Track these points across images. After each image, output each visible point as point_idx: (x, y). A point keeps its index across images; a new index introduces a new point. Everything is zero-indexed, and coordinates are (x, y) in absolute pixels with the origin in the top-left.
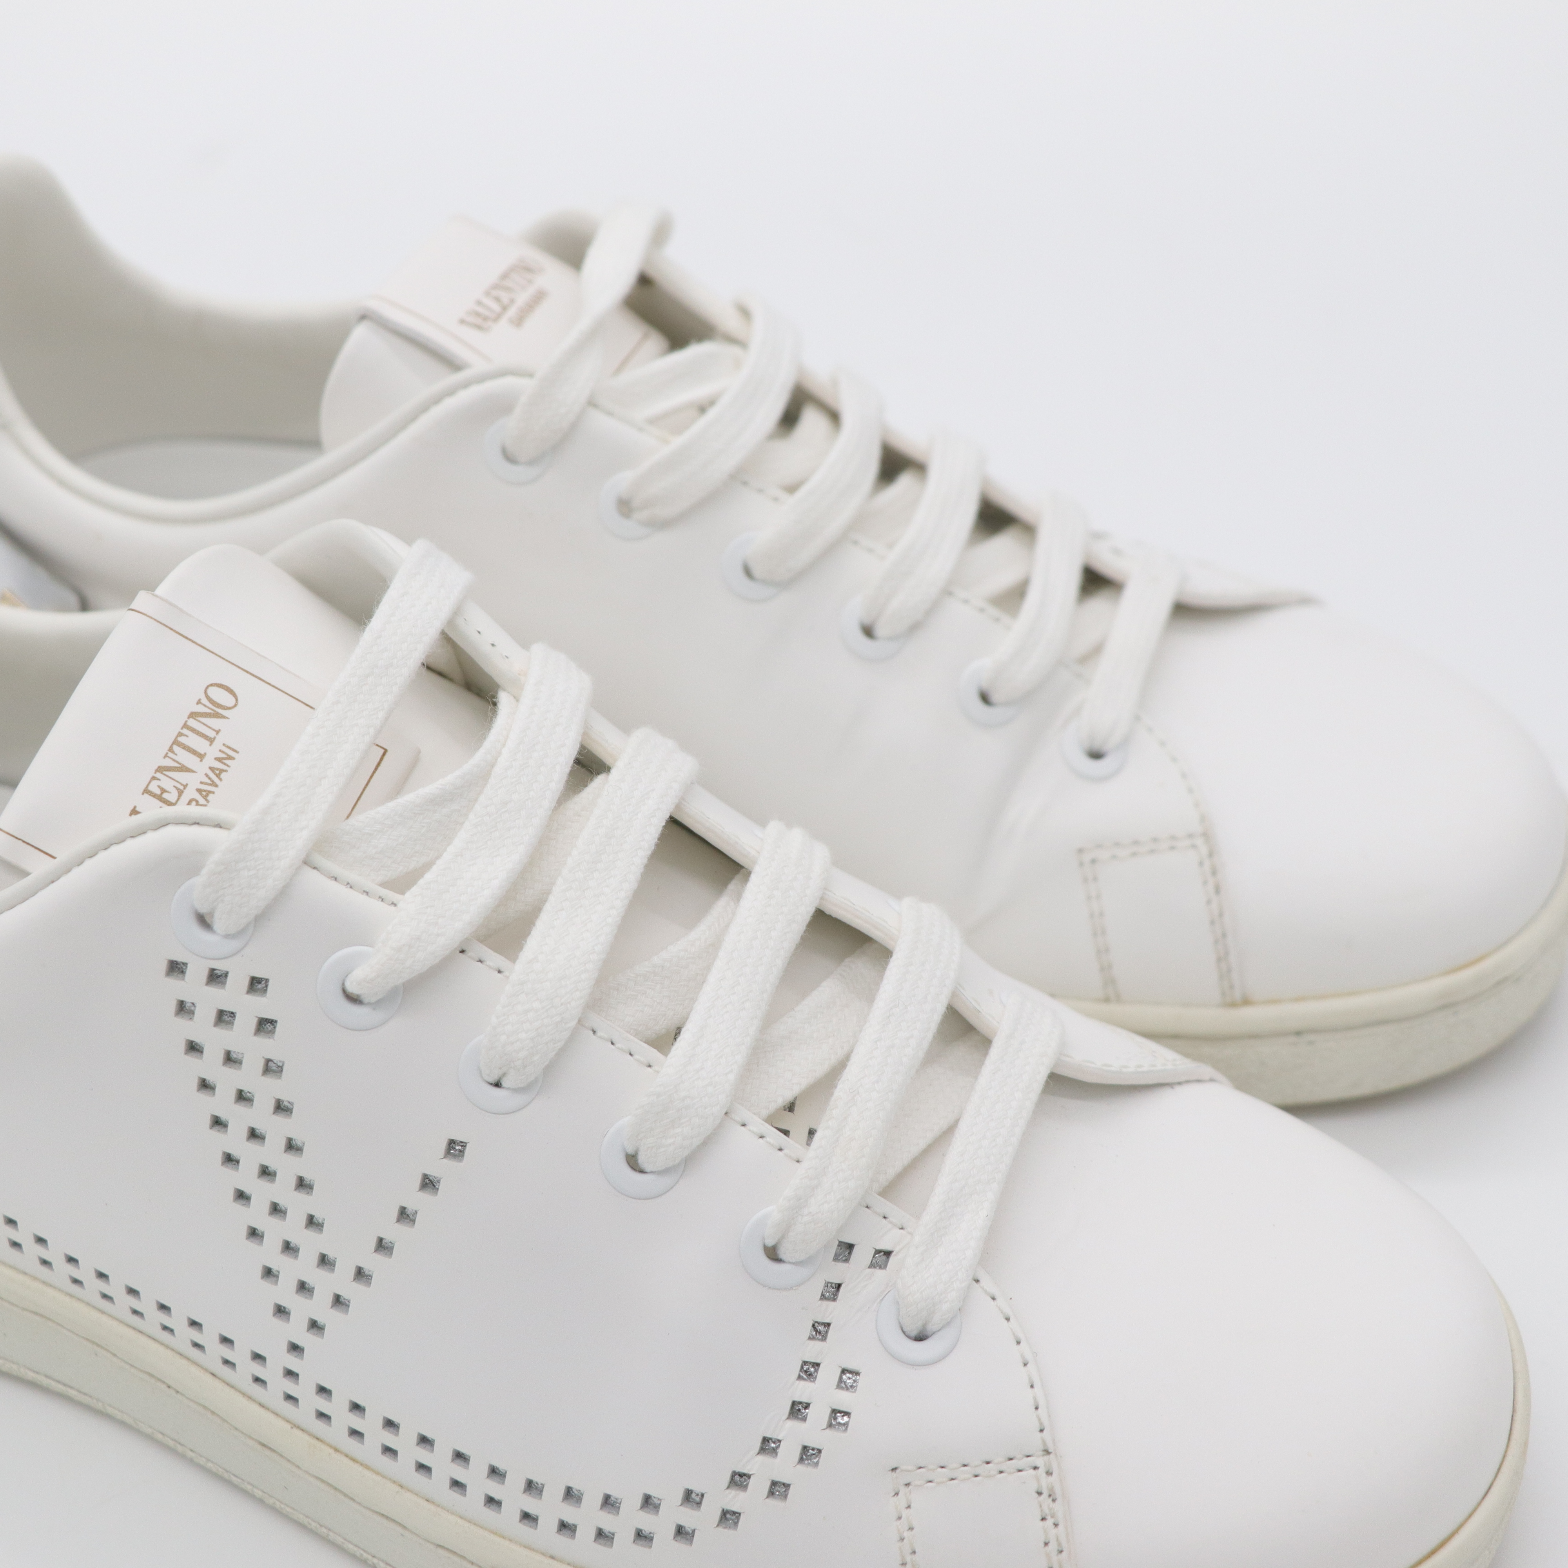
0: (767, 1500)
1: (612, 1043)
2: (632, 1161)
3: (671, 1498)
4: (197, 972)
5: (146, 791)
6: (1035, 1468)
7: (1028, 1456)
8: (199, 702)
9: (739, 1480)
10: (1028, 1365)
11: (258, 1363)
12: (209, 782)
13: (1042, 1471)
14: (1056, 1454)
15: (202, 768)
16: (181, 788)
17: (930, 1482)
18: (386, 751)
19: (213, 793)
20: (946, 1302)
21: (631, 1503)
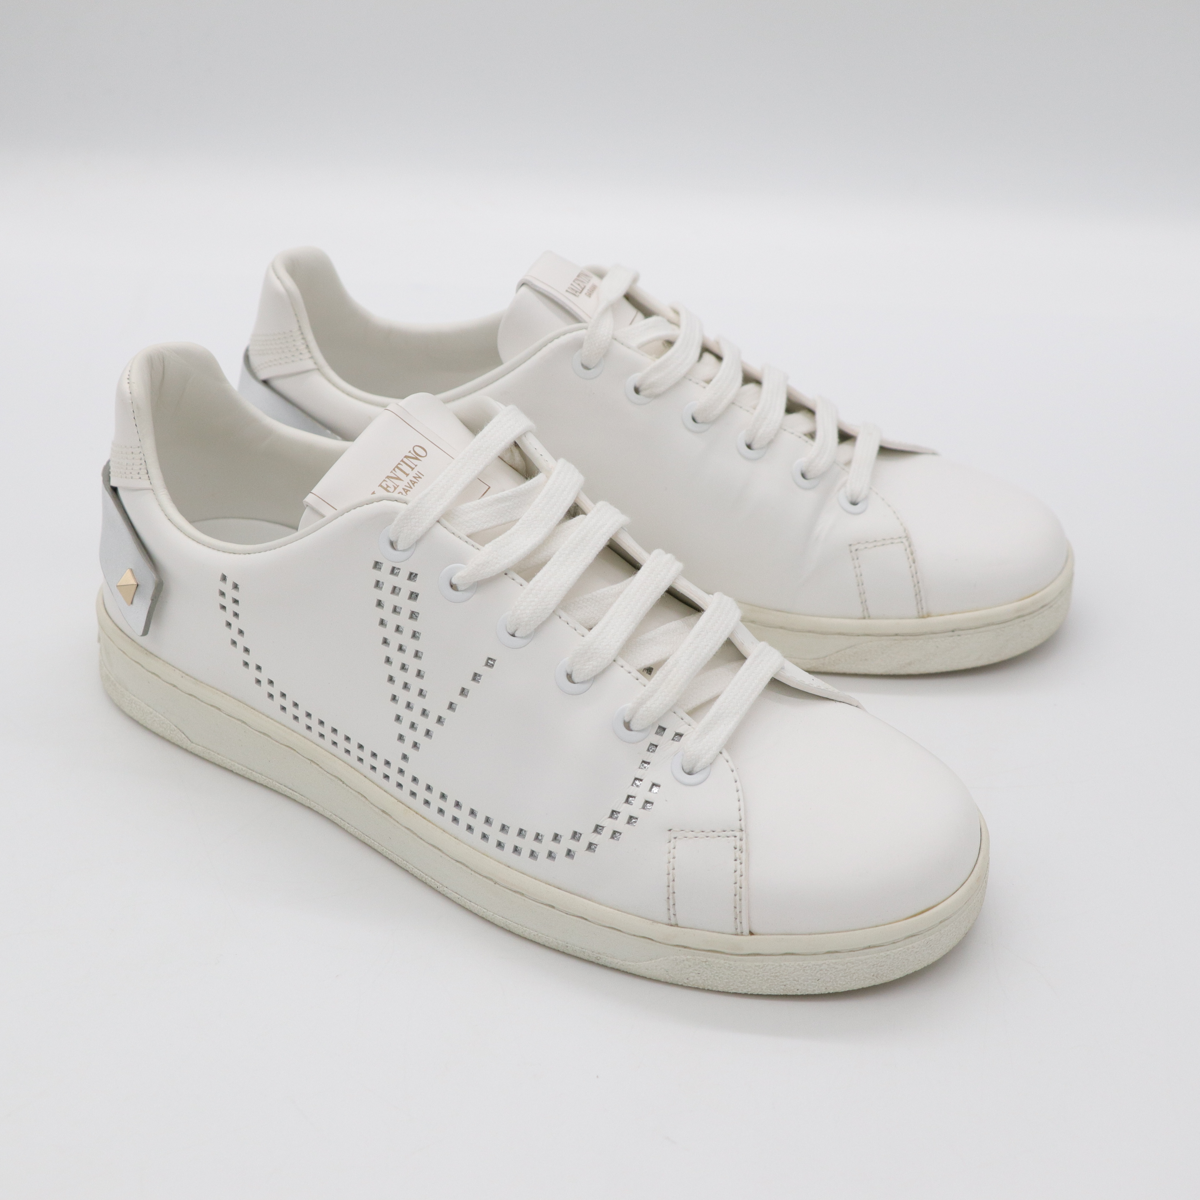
0: (610, 839)
1: (568, 624)
2: (569, 677)
3: (566, 835)
4: (386, 568)
5: (380, 485)
6: (735, 837)
7: (733, 831)
8: (410, 452)
9: (598, 829)
10: (739, 791)
11: (387, 767)
12: (409, 486)
13: (738, 838)
14: (745, 831)
15: (406, 480)
16: (396, 486)
17: (686, 837)
18: (489, 487)
19: (410, 491)
20: (705, 758)
21: (548, 837)
